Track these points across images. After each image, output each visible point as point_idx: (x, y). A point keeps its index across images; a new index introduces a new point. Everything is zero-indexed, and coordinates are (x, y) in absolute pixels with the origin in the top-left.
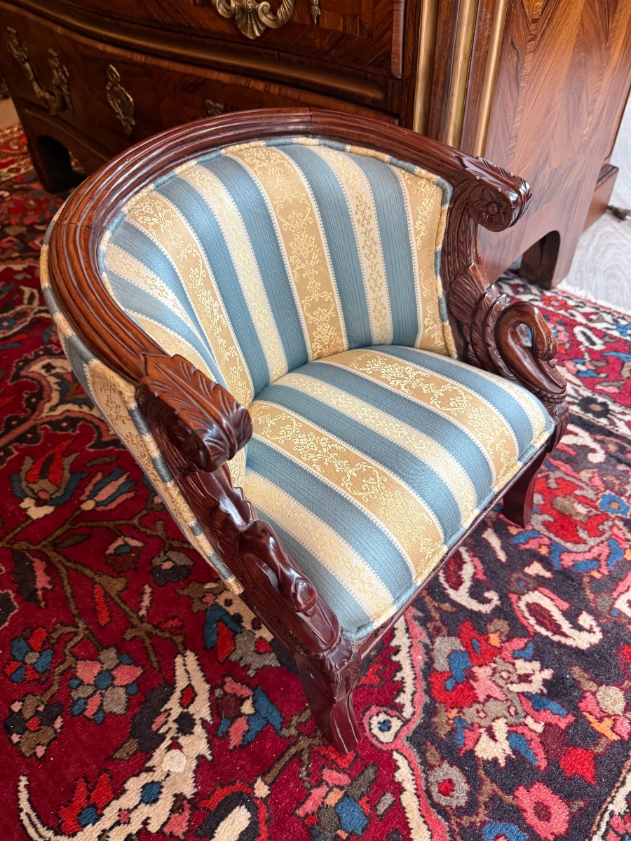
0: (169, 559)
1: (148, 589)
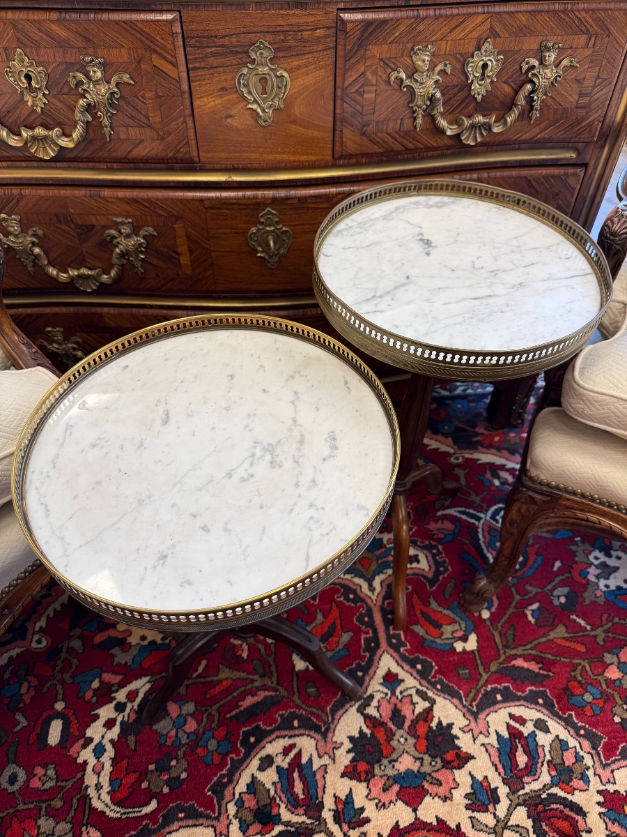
0: (559, 597)
1: (574, 617)
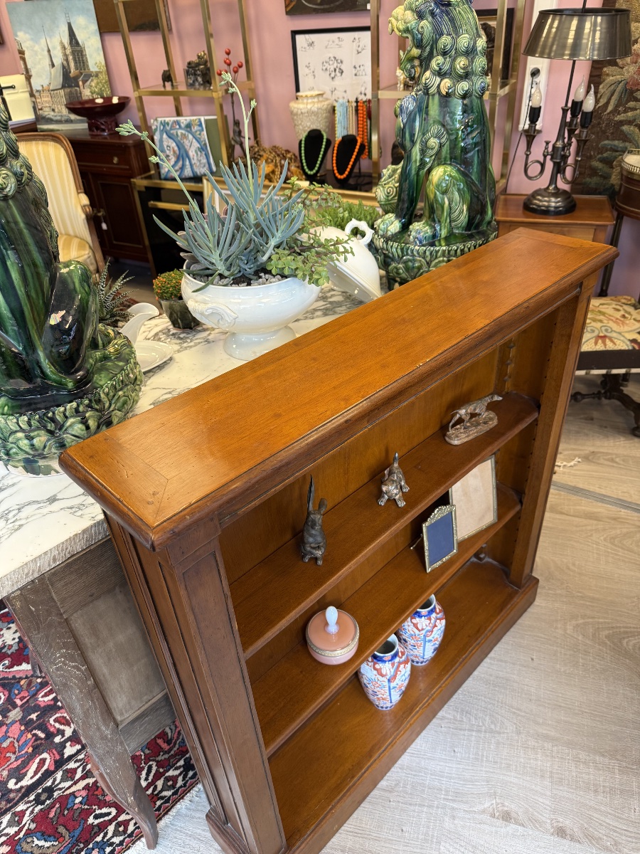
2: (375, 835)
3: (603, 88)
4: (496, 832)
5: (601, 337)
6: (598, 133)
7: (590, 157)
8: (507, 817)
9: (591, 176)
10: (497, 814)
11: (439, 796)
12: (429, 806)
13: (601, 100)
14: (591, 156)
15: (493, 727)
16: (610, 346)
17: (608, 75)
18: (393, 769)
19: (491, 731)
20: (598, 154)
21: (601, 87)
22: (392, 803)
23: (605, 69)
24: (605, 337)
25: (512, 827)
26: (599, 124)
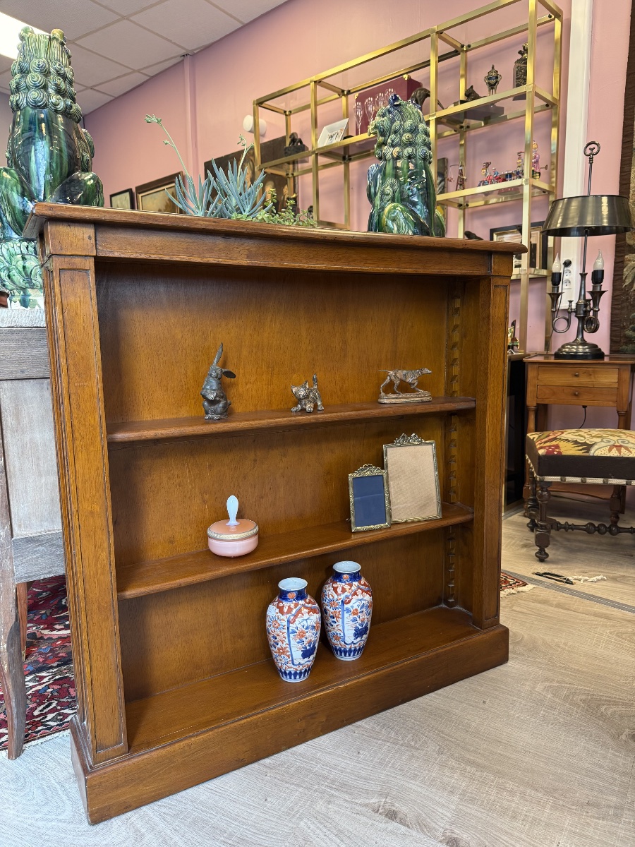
2: (235, 797)
3: (627, 271)
4: (373, 825)
5: (616, 446)
6: (628, 306)
7: (624, 328)
8: (392, 815)
9: (626, 344)
10: (381, 811)
11: (322, 783)
12: (307, 788)
13: (627, 280)
14: (624, 326)
15: (413, 743)
16: (625, 453)
17: (629, 260)
18: (284, 753)
19: (409, 746)
20: (631, 324)
21: (625, 270)
22: (267, 777)
23: (626, 257)
24: (621, 446)
25: (393, 825)
26: (627, 299)
